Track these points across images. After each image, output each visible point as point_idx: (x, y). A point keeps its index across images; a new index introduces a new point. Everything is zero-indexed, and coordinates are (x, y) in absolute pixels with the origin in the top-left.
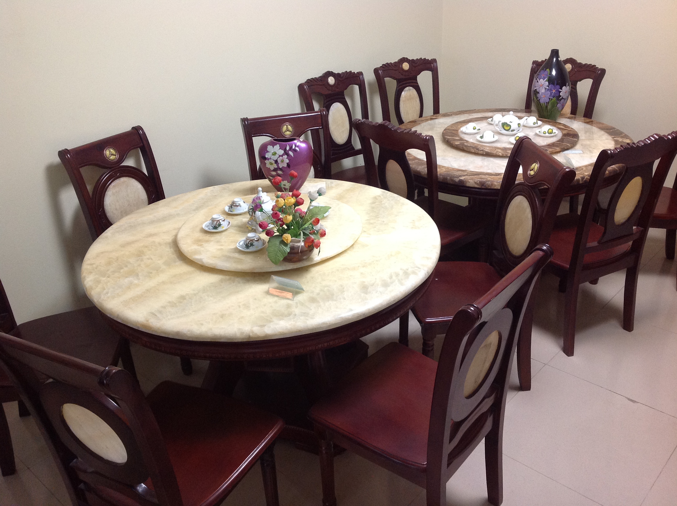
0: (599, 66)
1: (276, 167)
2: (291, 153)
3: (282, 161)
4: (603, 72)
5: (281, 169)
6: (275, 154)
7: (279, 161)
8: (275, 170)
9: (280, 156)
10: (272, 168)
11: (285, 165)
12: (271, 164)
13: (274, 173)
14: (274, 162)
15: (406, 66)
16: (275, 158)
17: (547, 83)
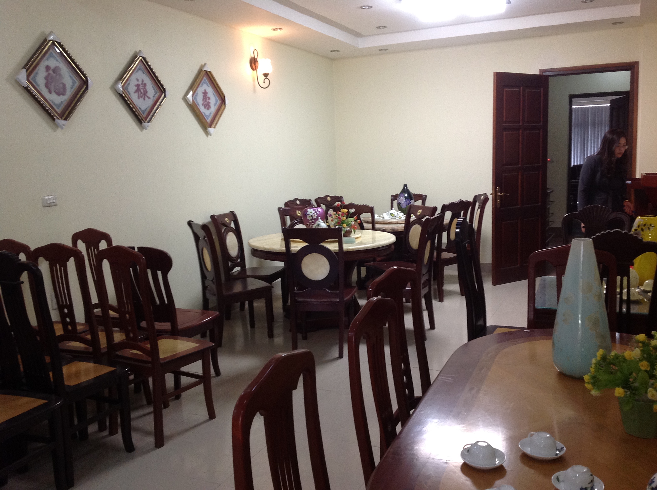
0: (423, 194)
1: (312, 218)
2: (318, 212)
3: (314, 216)
4: (426, 196)
5: (314, 219)
6: (311, 212)
7: (313, 216)
8: (311, 220)
9: (313, 213)
10: (310, 219)
11: (316, 218)
12: (310, 217)
13: (310, 221)
14: (311, 216)
15: (329, 199)
16: (311, 214)
17: (404, 199)
